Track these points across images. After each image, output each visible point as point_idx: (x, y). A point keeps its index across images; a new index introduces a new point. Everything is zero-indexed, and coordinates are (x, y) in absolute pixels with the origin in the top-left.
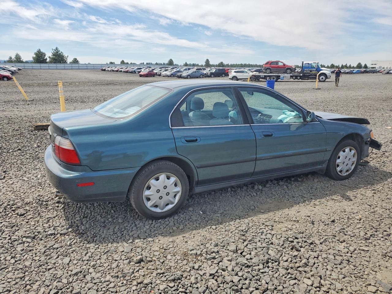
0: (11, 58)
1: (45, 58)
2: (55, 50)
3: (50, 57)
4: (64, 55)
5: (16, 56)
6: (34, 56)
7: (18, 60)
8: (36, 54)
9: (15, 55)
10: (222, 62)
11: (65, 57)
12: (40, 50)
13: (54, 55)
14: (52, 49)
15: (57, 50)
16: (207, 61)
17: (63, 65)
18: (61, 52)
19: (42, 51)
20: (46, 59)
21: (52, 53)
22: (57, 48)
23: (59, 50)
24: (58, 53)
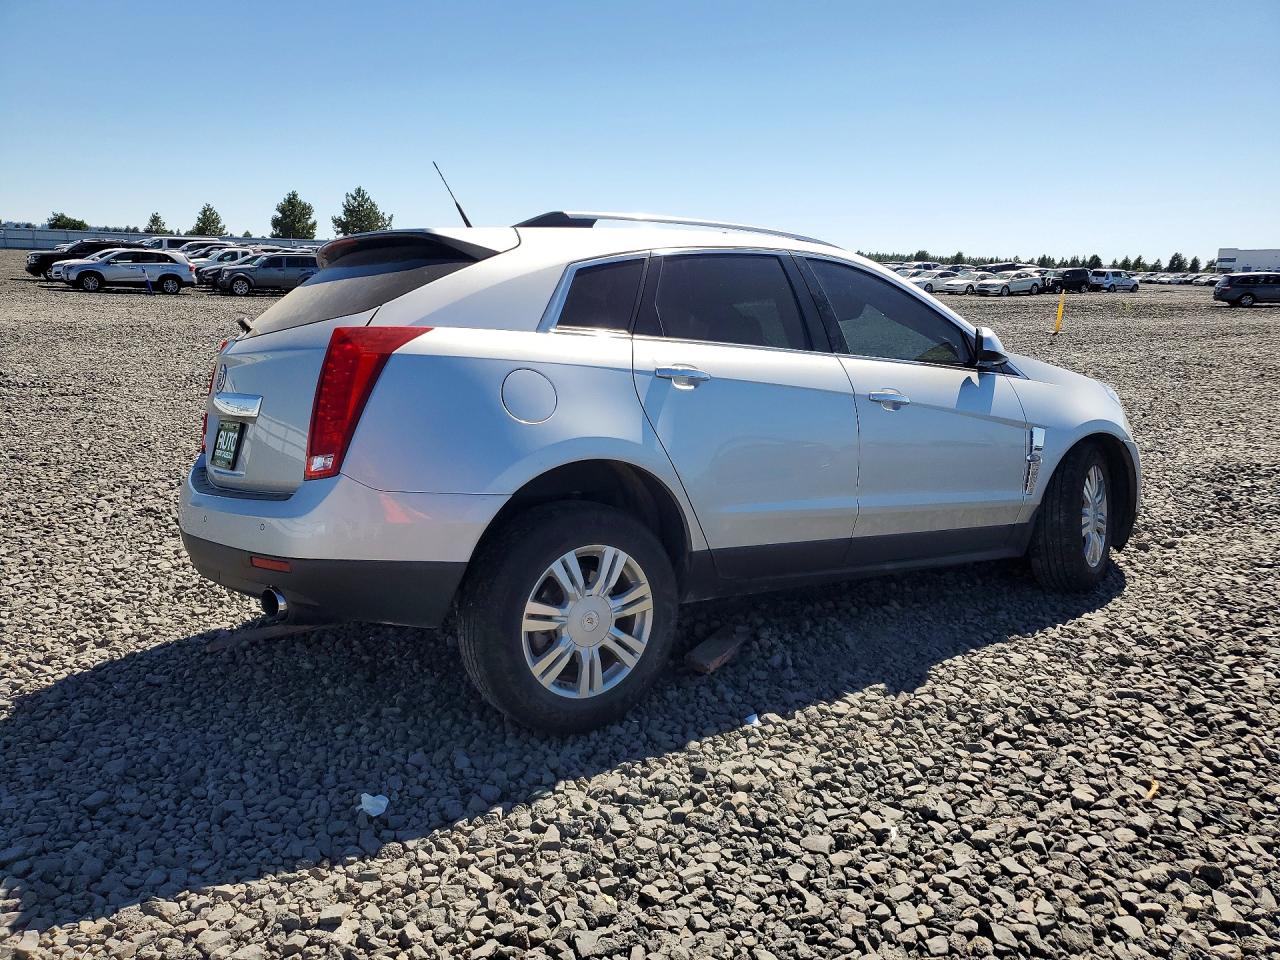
1: (310, 222)
2: (354, 198)
5: (205, 211)
6: (280, 215)
7: (208, 223)
8: (282, 210)
9: (201, 210)
12: (295, 196)
13: (349, 211)
14: (347, 195)
15: (363, 196)
19: (302, 198)
20: (315, 224)
21: (345, 206)
23: (367, 197)
24: (363, 206)
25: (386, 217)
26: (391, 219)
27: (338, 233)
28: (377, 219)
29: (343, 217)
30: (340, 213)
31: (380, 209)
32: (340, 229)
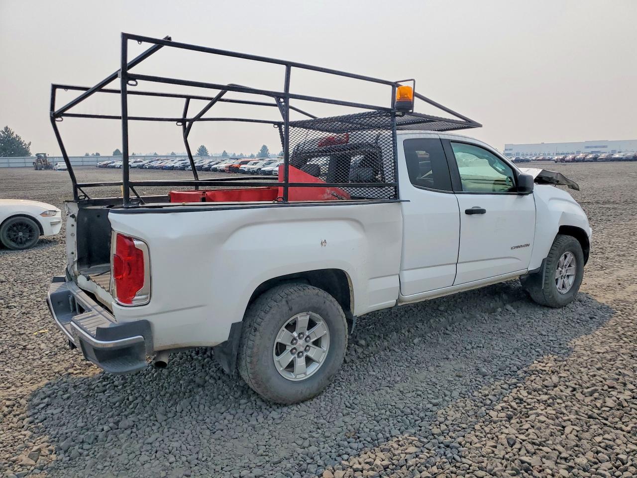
4: (22, 141)
11: (25, 144)
16: (265, 148)
17: (23, 160)
18: (16, 135)
22: (6, 128)
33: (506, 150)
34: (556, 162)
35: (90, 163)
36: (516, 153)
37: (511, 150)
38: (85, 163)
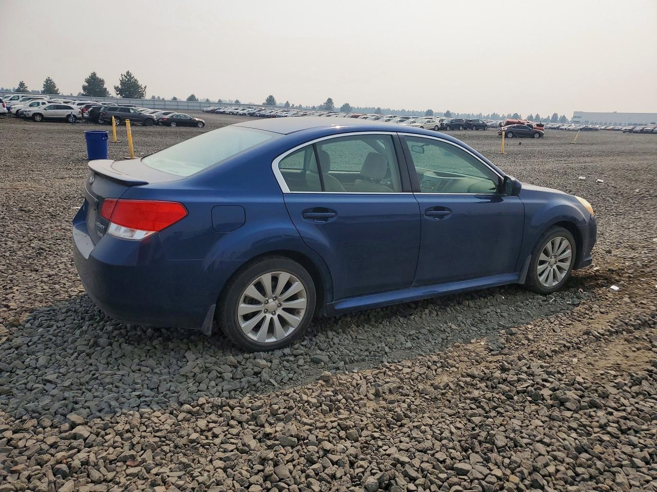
0: (22, 84)
1: (104, 88)
2: (126, 77)
3: (117, 88)
5: (47, 81)
6: (87, 84)
7: (50, 88)
8: (87, 81)
9: (45, 80)
10: (348, 104)
12: (94, 74)
13: (122, 83)
15: (130, 76)
16: (330, 100)
18: (136, 79)
19: (99, 76)
21: (121, 81)
22: (128, 73)
23: (132, 76)
24: (130, 81)
25: (143, 87)
26: (145, 88)
27: (117, 94)
28: (138, 87)
29: (120, 86)
30: (118, 84)
31: (140, 83)
32: (118, 93)
33: (574, 117)
34: (624, 132)
35: (195, 108)
36: (586, 121)
37: (579, 117)
38: (190, 108)
